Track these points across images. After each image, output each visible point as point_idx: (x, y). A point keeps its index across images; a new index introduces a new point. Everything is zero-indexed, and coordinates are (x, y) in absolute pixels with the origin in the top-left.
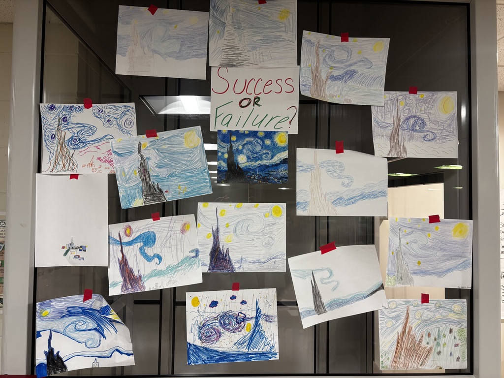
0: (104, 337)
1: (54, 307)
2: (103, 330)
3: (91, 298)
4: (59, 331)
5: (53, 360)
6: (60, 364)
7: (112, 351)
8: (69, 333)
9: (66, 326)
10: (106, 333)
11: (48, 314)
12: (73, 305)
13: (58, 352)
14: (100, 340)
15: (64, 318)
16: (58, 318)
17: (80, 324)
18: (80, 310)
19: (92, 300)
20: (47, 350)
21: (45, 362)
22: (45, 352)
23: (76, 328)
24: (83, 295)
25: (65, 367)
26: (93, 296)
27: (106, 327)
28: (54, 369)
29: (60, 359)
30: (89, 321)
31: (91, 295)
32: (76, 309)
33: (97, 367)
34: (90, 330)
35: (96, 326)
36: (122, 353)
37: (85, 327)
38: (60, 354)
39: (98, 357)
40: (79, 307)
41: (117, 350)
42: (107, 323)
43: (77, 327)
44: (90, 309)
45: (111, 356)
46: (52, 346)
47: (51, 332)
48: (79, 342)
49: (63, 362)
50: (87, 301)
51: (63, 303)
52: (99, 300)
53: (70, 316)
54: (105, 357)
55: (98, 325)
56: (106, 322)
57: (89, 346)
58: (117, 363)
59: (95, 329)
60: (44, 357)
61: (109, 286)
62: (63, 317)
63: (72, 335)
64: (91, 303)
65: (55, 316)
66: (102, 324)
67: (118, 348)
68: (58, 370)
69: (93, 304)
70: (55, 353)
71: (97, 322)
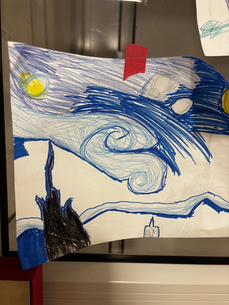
0: (175, 169)
1: (57, 78)
2: (173, 154)
3: (142, 70)
4: (71, 148)
5: (58, 221)
6: (73, 230)
7: (193, 203)
8: (93, 155)
9: (86, 135)
10: (179, 159)
11: (43, 93)
12: (101, 85)
13: (69, 201)
14: (164, 177)
15: (80, 115)
16: (68, 112)
17: (117, 135)
18: (117, 101)
19: (146, 75)
20: (43, 194)
21: (40, 224)
22: (39, 200)
23: (108, 144)
24: (123, 61)
25: (85, 236)
26: (150, 64)
27: (181, 146)
28: (60, 242)
29: (73, 216)
30: (136, 130)
31: (144, 62)
32: (108, 96)
33: (156, 235)
34: (140, 151)
35: (155, 142)
36: (218, 209)
37: (128, 143)
38: (74, 206)
39: (159, 215)
40: (115, 92)
41: (207, 201)
42: (185, 135)
43: (111, 142)
44: (141, 99)
45: (190, 215)
46: (56, 184)
47: (50, 147)
48: (115, 179)
49: (80, 225)
50: (133, 78)
51: (78, 72)
52: (167, 75)
53: (94, 111)
54: (175, 216)
55: (161, 140)
56: (182, 133)
57: (135, 189)
58: (207, 231)
59: (153, 150)
60: (37, 212)
61: (201, 32)
62: (79, 110)
63: (99, 160)
64: (143, 83)
65: (59, 103)
66: (171, 137)
67: (211, 197)
68: (71, 242)
69: (148, 87)
70: (63, 203)
71: (156, 133)
